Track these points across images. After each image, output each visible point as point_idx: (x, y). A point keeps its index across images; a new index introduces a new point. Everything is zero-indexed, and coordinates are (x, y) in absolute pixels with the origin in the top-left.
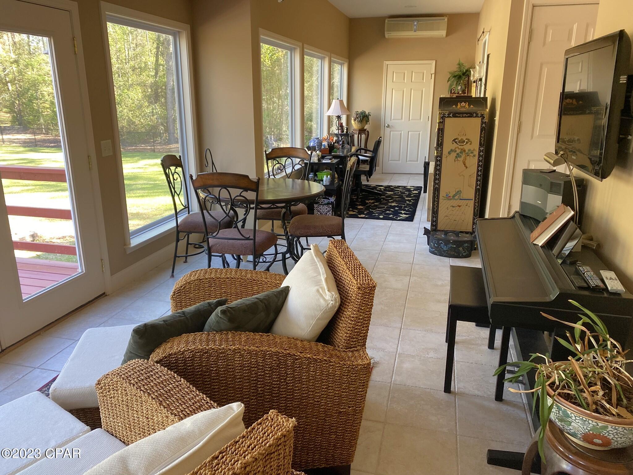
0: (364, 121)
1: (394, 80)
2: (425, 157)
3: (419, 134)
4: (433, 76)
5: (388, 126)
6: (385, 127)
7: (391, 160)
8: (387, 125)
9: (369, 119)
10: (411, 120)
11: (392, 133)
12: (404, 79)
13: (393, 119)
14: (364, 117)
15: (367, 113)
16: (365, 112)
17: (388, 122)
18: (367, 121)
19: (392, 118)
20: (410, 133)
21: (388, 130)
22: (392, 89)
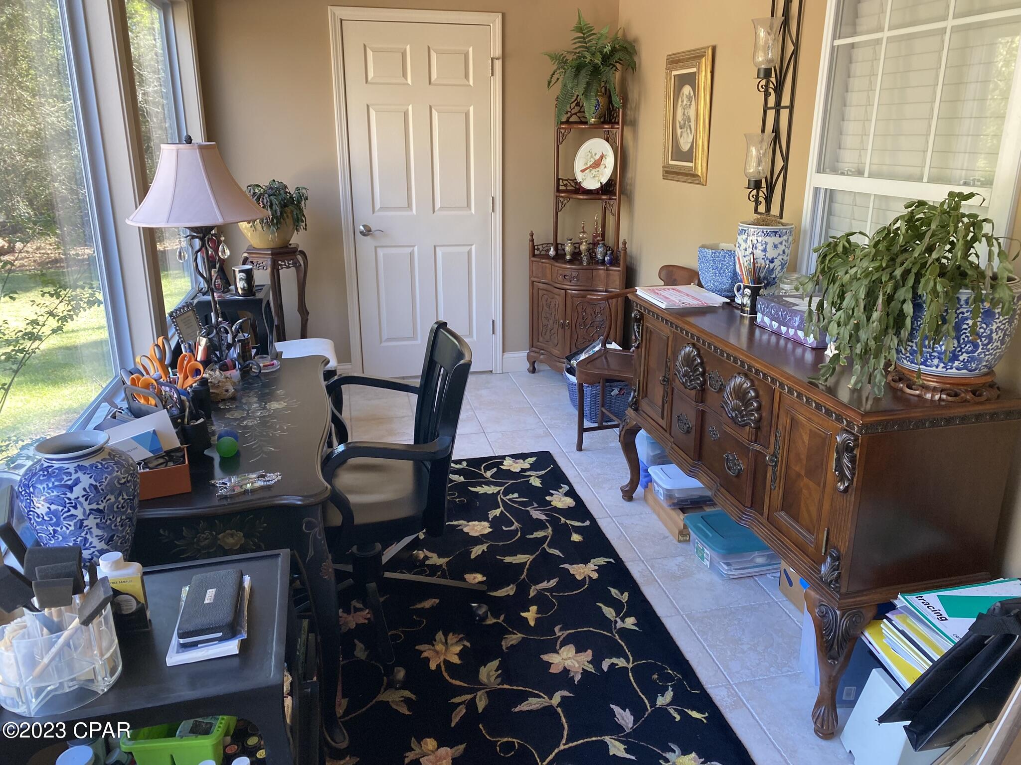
0: (289, 221)
1: (371, 75)
2: (493, 321)
3: (469, 253)
4: (498, 64)
5: (368, 232)
6: (358, 235)
7: (389, 340)
8: (362, 228)
9: (301, 210)
10: (441, 208)
11: (381, 252)
12: (404, 75)
13: (381, 209)
14: (285, 205)
15: (291, 190)
16: (286, 187)
17: (364, 217)
18: (298, 220)
19: (378, 206)
20: (439, 251)
21: (367, 244)
22: (368, 106)
